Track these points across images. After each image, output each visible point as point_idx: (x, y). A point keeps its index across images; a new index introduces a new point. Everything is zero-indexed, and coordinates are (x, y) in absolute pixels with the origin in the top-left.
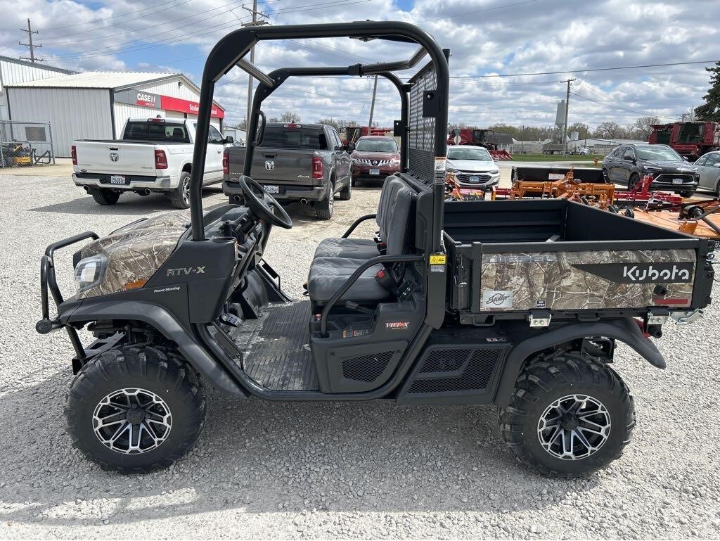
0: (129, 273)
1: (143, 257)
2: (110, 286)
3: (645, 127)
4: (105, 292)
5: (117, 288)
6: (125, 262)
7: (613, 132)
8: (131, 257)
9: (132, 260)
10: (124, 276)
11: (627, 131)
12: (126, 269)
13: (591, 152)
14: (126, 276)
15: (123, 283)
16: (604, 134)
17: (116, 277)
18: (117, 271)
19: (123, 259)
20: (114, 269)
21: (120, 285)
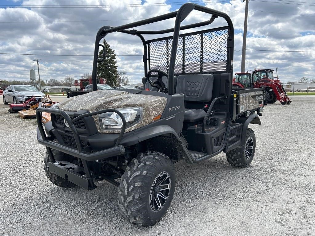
0: (155, 113)
1: (158, 103)
2: (147, 121)
3: (68, 81)
4: (144, 124)
5: (150, 121)
6: (153, 107)
7: (55, 83)
8: (154, 104)
9: (155, 106)
10: (153, 114)
11: (61, 83)
12: (153, 111)
13: (50, 91)
14: (154, 114)
15: (153, 118)
16: (52, 84)
17: (150, 115)
18: (149, 112)
19: (151, 105)
20: (148, 111)
21: (151, 119)
